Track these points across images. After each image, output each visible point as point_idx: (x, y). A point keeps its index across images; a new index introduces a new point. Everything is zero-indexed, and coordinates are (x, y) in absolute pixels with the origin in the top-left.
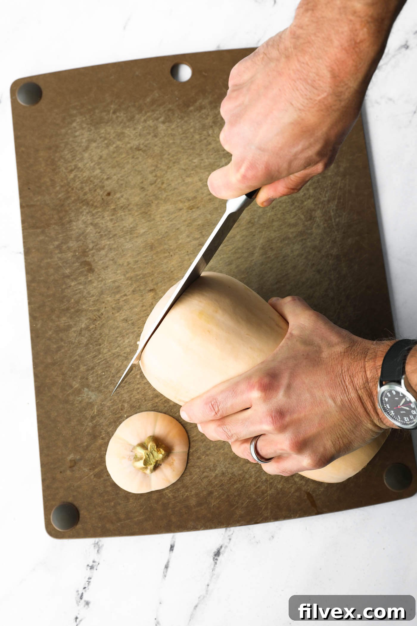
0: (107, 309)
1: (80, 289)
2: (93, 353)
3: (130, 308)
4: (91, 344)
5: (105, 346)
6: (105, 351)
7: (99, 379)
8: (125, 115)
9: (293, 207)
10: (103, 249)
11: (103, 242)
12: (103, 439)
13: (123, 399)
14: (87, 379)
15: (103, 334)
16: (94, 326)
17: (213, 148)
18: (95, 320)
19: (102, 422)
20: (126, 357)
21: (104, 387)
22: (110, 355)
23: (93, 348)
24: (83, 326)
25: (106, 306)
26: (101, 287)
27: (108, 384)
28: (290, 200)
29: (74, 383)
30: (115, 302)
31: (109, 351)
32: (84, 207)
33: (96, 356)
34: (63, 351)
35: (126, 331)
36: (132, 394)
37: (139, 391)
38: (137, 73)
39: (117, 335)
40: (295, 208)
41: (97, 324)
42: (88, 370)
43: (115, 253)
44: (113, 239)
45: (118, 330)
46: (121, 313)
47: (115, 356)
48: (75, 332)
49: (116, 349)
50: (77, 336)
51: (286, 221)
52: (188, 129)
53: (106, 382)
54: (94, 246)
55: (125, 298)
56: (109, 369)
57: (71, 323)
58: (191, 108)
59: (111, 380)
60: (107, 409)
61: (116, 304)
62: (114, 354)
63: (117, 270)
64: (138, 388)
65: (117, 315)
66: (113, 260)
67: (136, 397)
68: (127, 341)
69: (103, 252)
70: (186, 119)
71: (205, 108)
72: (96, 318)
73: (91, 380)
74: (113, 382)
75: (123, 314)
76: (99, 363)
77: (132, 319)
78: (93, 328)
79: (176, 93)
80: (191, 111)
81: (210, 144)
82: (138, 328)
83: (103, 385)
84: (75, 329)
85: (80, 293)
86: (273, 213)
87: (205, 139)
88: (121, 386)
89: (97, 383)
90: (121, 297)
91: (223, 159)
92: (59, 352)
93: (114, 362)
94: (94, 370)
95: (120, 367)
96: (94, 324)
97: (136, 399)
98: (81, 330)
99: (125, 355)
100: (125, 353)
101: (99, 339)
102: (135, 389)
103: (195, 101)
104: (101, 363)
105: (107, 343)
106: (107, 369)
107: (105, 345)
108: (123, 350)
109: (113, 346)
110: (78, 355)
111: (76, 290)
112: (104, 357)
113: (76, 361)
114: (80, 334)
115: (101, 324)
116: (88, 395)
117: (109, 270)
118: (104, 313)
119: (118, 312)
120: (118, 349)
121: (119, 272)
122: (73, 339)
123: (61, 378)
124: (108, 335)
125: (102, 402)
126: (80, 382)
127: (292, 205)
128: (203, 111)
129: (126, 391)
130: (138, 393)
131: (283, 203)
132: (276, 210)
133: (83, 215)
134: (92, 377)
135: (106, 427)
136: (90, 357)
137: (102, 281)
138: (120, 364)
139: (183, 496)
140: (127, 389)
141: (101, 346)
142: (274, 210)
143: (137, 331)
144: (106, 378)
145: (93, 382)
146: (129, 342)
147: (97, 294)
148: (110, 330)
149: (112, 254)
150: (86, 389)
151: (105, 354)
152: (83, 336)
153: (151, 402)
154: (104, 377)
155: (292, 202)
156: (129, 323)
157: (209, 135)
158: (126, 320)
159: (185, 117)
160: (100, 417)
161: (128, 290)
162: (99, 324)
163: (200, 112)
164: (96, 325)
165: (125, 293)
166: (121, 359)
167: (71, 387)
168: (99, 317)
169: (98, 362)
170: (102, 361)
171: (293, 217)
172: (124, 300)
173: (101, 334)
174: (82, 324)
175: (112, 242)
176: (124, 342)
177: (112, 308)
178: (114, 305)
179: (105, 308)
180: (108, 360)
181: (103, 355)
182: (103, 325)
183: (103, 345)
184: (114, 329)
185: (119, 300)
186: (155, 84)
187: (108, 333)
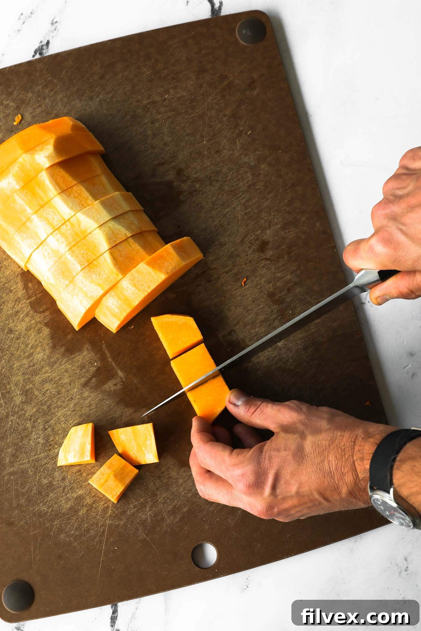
0: (245, 254)
1: (280, 272)
2: (252, 204)
4: (255, 213)
6: (238, 208)
7: (240, 177)
9: (48, 403)
10: (262, 322)
11: (263, 330)
12: (225, 115)
13: (210, 159)
14: (253, 175)
15: (245, 226)
16: (256, 234)
18: (256, 240)
19: (228, 132)
20: (215, 205)
21: (233, 170)
22: (232, 204)
23: (253, 209)
24: (268, 232)
26: (256, 277)
27: (229, 173)
28: (53, 411)
29: (266, 169)
30: (237, 262)
31: (235, 208)
32: (292, 367)
33: (248, 201)
34: (286, 201)
36: (202, 166)
37: (195, 170)
39: (229, 227)
40: (46, 402)
41: (253, 236)
42: (254, 184)
43: (247, 319)
44: (253, 335)
45: (229, 232)
47: (227, 204)
48: (277, 224)
49: (228, 211)
50: (273, 220)
51: (55, 385)
52: (185, 482)
53: (232, 174)
54: (273, 323)
55: (227, 269)
56: (231, 188)
57: (283, 233)
58: (185, 510)
59: (227, 178)
60: (226, 146)
61: (236, 261)
62: (228, 206)
63: (241, 299)
64: (195, 173)
65: (233, 249)
66: (248, 310)
67: (196, 164)
69: (262, 317)
70: (190, 495)
71: (169, 512)
72: (255, 243)
73: (249, 175)
75: (226, 251)
76: (243, 194)
78: (257, 231)
79: (207, 527)
80: (185, 506)
83: (235, 171)
84: (276, 227)
85: (279, 268)
86: (72, 392)
89: (241, 172)
90: (231, 270)
92: (289, 199)
94: (247, 185)
96: (256, 235)
97: (196, 162)
98: (270, 226)
99: (216, 206)
100: (217, 209)
101: (248, 219)
102: (199, 171)
103: (182, 519)
104: (241, 194)
105: (239, 216)
107: (240, 214)
110: (268, 200)
111: (283, 270)
112: (239, 201)
113: (269, 193)
114: (270, 222)
115: (249, 237)
116: (250, 158)
117: (250, 299)
118: (247, 249)
119: (232, 253)
121: (240, 298)
122: (277, 215)
123: (282, 172)
124: (239, 226)
125: (232, 153)
126: (260, 171)
127: (51, 405)
128: (170, 508)
129: (209, 169)
130: (195, 168)
131: (61, 406)
132: (68, 396)
133: (292, 358)
134: (248, 177)
135: (224, 128)
136: (255, 199)
137: (257, 285)
139: (131, 71)
140: (208, 171)
141: (244, 212)
142: (70, 397)
144: (233, 180)
145: (246, 172)
146: (214, 222)
147: (259, 270)
148: (238, 231)
149: (250, 317)
150: (252, 164)
151: (238, 205)
152: (266, 220)
153: (179, 161)
154: (235, 180)
155: (50, 409)
158: (221, 244)
159: (192, 497)
160: (232, 137)
161: (225, 279)
162: (251, 236)
163: (174, 507)
164: (254, 234)
165: (228, 275)
166: (220, 201)
167: (269, 164)
168: (252, 244)
169: (245, 195)
170: (240, 196)
171: (47, 390)
172: (227, 266)
173: (247, 225)
174: (270, 233)
175: (252, 331)
177: (239, 256)
178: (238, 259)
179: (247, 255)
180: (234, 199)
181: (240, 204)
182: (246, 236)
183: (242, 214)
184: (233, 234)
185: (233, 266)
186: (235, 534)
187: (239, 227)
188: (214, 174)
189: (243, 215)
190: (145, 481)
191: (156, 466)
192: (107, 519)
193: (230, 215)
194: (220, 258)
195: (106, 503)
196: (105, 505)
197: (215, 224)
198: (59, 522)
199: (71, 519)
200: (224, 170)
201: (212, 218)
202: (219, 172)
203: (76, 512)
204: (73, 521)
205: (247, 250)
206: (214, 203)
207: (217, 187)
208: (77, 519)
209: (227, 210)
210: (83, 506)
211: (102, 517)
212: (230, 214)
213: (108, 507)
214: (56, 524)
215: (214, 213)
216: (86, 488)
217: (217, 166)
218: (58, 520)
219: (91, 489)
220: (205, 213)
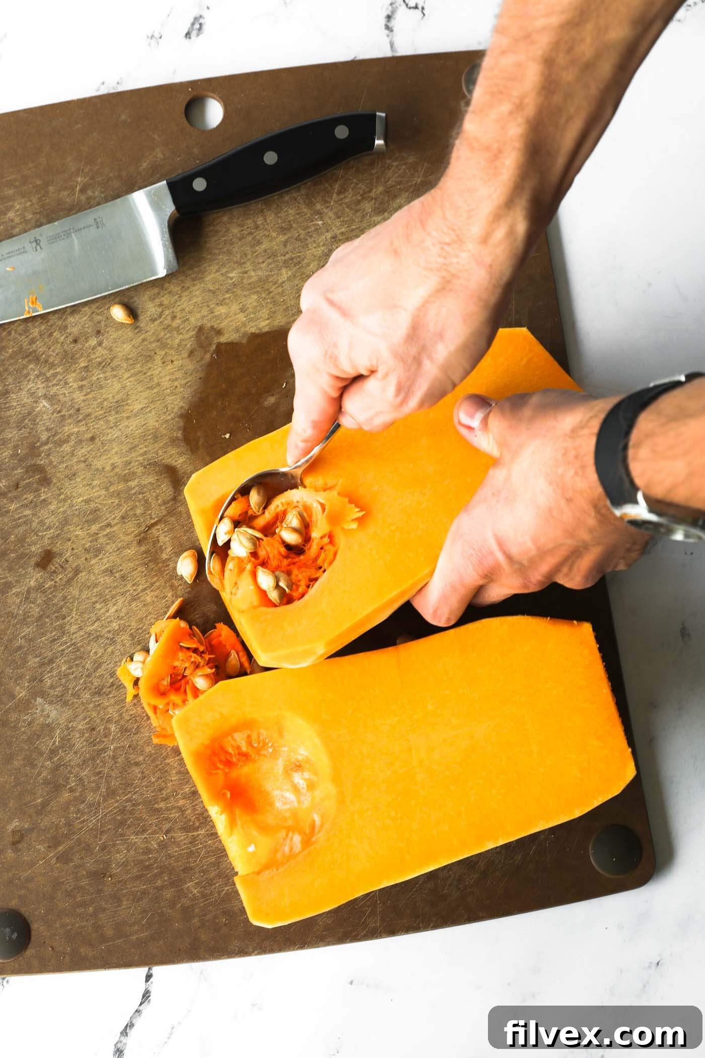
0: (76, 551)
1: (25, 516)
2: (51, 632)
3: (118, 549)
4: (48, 617)
5: (73, 620)
6: (74, 628)
7: (63, 681)
8: (103, 195)
10: (66, 441)
11: (66, 428)
12: (71, 790)
13: (107, 717)
14: (41, 681)
15: (69, 597)
16: (53, 583)
17: (265, 251)
18: (54, 572)
19: (70, 761)
20: (112, 639)
21: (72, 694)
22: (83, 636)
23: (51, 624)
24: (33, 584)
25: (74, 546)
26: (65, 512)
27: (79, 690)
29: (18, 688)
30: (90, 539)
31: (81, 628)
32: (31, 366)
33: (57, 639)
35: (111, 591)
38: (123, 117)
39: (94, 599)
42: (43, 664)
43: (89, 448)
44: (83, 422)
45: (95, 590)
46: (101, 559)
47: (91, 637)
48: (17, 595)
49: (92, 625)
50: (21, 602)
53: (76, 686)
54: (49, 437)
55: (108, 530)
57: (10, 579)
59: (85, 682)
60: (78, 736)
61: (91, 542)
62: (90, 634)
63: (93, 480)
65: (93, 562)
66: (84, 462)
67: (131, 712)
68: (112, 610)
69: (66, 448)
72: (56, 568)
73: (48, 683)
74: (89, 685)
75: (105, 560)
76: (63, 650)
77: (121, 568)
78: (50, 588)
79: (196, 150)
81: (259, 243)
82: (134, 585)
83: (70, 692)
84: (18, 590)
85: (25, 523)
87: (250, 233)
88: (105, 692)
89: (59, 689)
90: (102, 528)
91: (284, 271)
93: (89, 648)
94: (54, 665)
95: (100, 657)
96: (52, 580)
97: (131, 715)
98: (28, 592)
99: (110, 636)
100: (109, 632)
101: (61, 608)
104: (66, 651)
105: (76, 614)
106: (77, 662)
107: (73, 617)
108: (107, 627)
109: (88, 619)
110: (24, 637)
111: (19, 518)
112: (72, 639)
113: (20, 648)
114: (27, 598)
115: (65, 579)
116: (43, 710)
117: (78, 480)
118: (71, 559)
119: (96, 556)
120: (96, 624)
121: (95, 483)
122: (14, 609)
124: (78, 598)
125: (70, 723)
126: (28, 687)
129: (112, 701)
133: (29, 381)
134: (50, 677)
135: (77, 769)
136: (46, 640)
137: (65, 500)
138: (100, 651)
139: (219, 893)
140: (114, 697)
141: (66, 620)
143: (131, 591)
144: (75, 678)
145: (52, 687)
147: (57, 524)
148: (81, 591)
149: (83, 451)
150: (39, 700)
151: (73, 633)
152: (33, 603)
154: (72, 677)
156: (115, 577)
157: (257, 227)
158: (111, 572)
160: (66, 751)
161: (113, 516)
162: (61, 579)
164: (56, 582)
165: (107, 521)
166: (103, 643)
167: (13, 696)
168: (62, 567)
169: (60, 649)
170: (69, 647)
172: (107, 535)
173: (65, 598)
174: (30, 581)
175: (83, 429)
176: (108, 611)
177: (85, 550)
178: (89, 544)
179: (73, 549)
180: (79, 645)
181: (69, 636)
182: (69, 581)
183: (69, 618)
184: (89, 587)
185: (97, 534)
186: (156, 136)
187: (77, 596)
188: (104, 690)
189: (69, 616)
190: (278, 224)
191: (260, 244)
192: (342, 177)
193: (90, 618)
194: (116, 549)
195: (342, 199)
196: (343, 196)
197: (115, 607)
198: (414, 180)
199: (396, 182)
200: (87, 696)
201: (118, 617)
202: (96, 693)
203: (387, 192)
204: (394, 179)
205: (72, 557)
206: (113, 641)
207: (103, 667)
208: (388, 181)
209: (93, 627)
210: (375, 199)
211: (350, 179)
212: (90, 620)
213: (339, 193)
214: (419, 177)
215: (115, 625)
216: (368, 224)
217: (97, 703)
218: (416, 183)
219: (361, 221)
220: (129, 626)
